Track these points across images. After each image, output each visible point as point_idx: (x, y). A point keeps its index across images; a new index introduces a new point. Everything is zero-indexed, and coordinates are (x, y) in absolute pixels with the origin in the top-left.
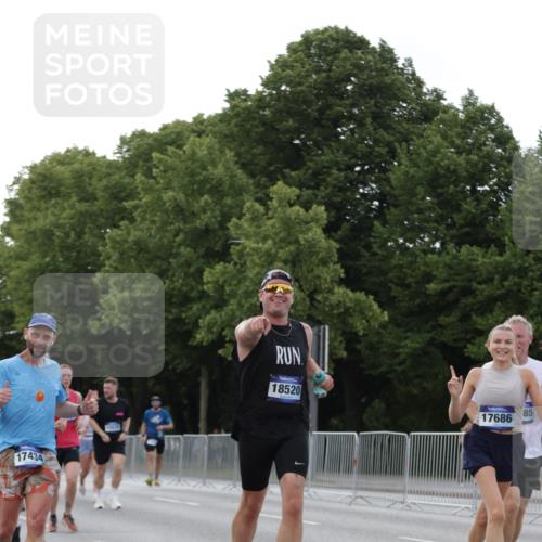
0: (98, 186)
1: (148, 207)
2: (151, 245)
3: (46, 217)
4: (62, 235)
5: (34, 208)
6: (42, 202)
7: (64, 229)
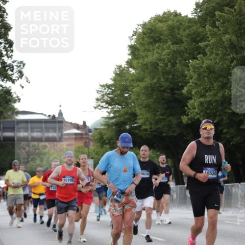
0: (183, 34)
1: (213, 45)
2: (217, 69)
3: (153, 55)
4: (163, 65)
5: (145, 49)
6: (151, 45)
7: (164, 61)
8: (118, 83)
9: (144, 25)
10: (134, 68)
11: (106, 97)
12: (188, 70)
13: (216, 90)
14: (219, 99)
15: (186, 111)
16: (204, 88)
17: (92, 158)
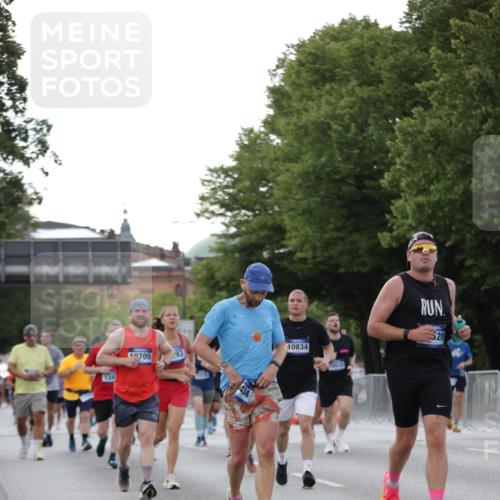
0: (383, 65)
1: (445, 87)
2: (452, 136)
3: (319, 107)
4: (340, 128)
5: (303, 96)
6: (314, 88)
7: (342, 121)
8: (246, 163)
9: (301, 47)
10: (279, 134)
11: (220, 193)
12: (393, 139)
13: (449, 179)
14: (457, 197)
15: (388, 222)
16: (426, 176)
17: (192, 318)
